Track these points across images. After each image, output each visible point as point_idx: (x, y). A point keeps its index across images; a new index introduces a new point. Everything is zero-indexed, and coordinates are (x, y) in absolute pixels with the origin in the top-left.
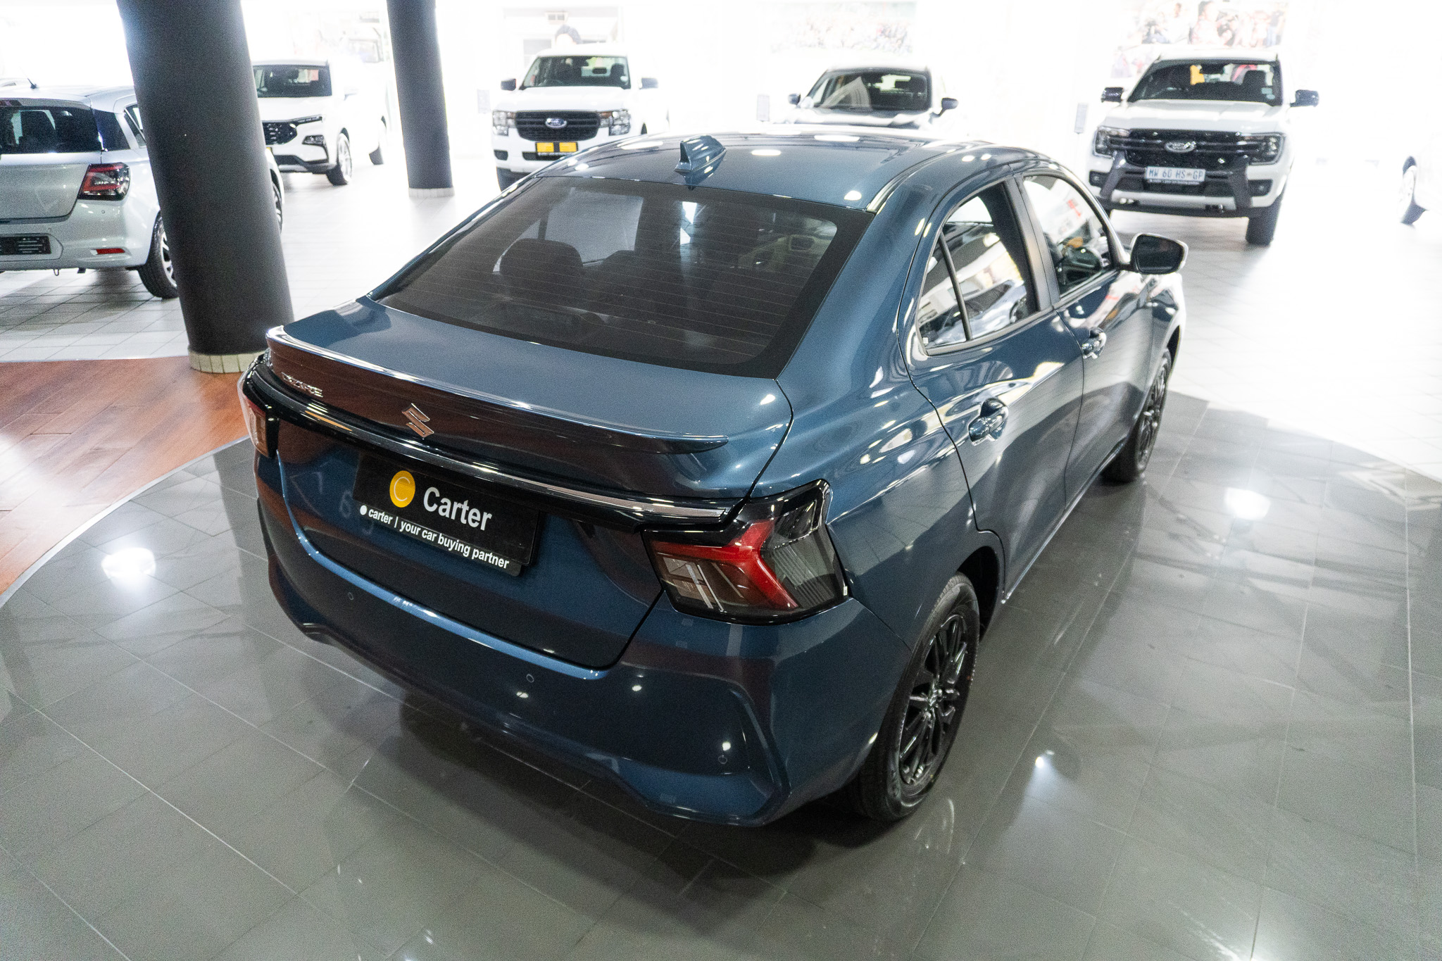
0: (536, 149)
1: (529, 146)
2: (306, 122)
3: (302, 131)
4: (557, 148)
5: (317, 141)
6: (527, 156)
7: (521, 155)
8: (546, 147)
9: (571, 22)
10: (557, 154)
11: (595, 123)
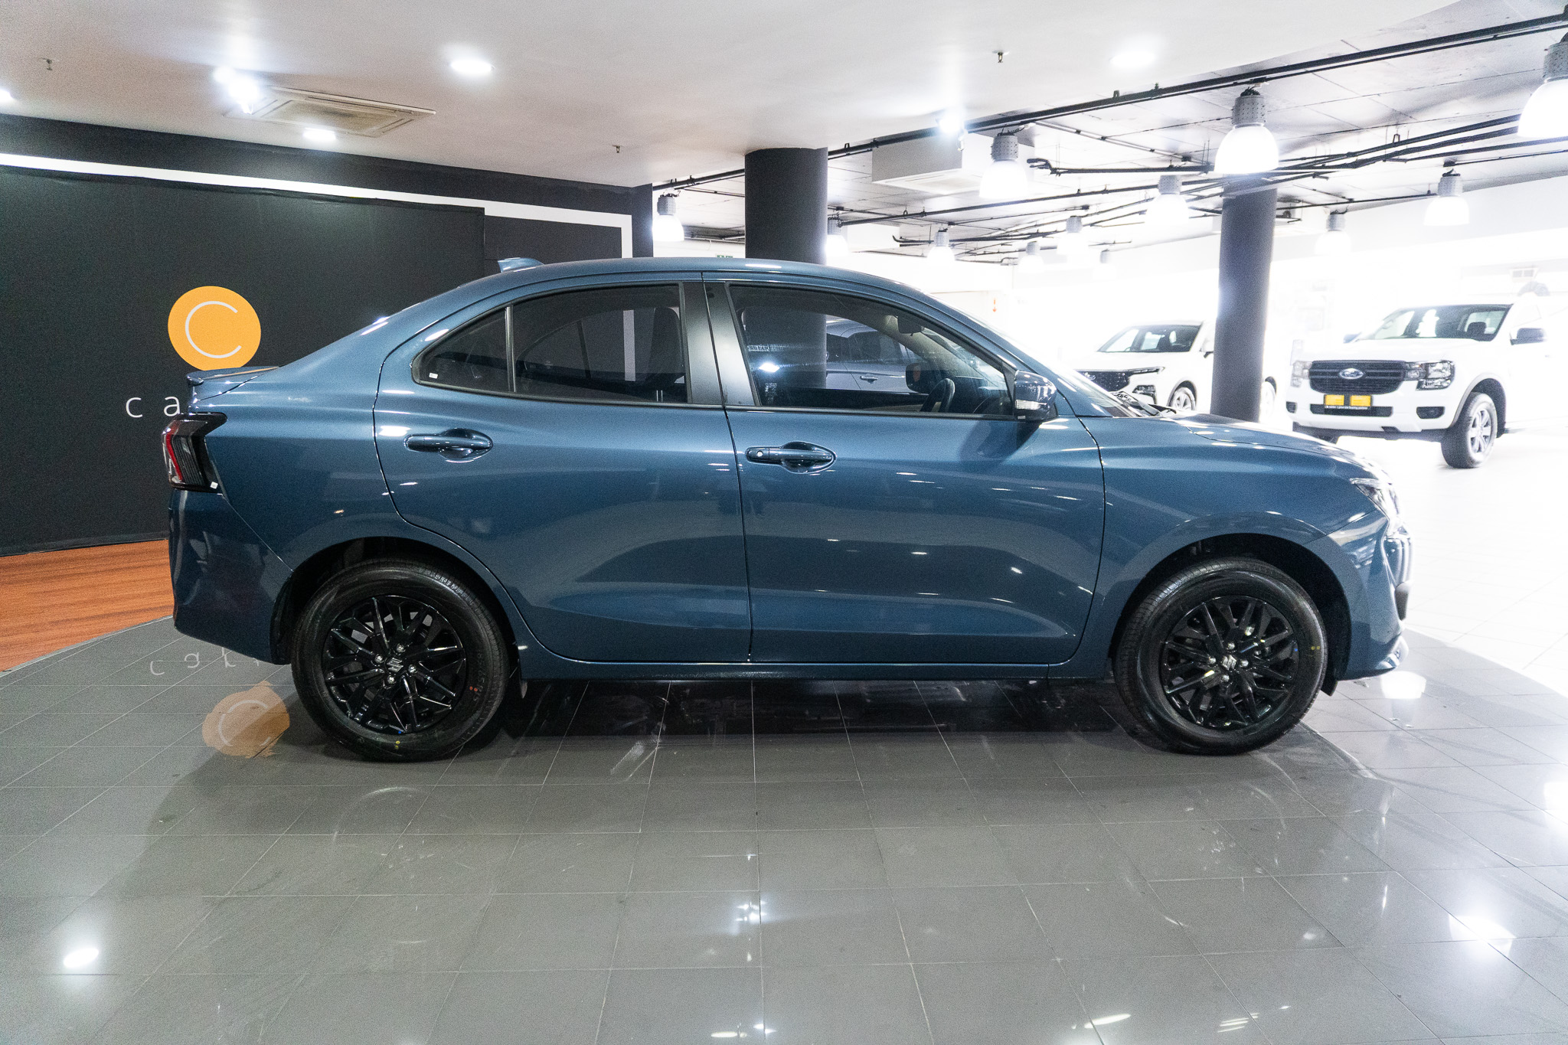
0: (1324, 401)
1: (1318, 398)
2: (1141, 373)
3: (1135, 381)
4: (1347, 402)
5: (1148, 390)
6: (1315, 409)
7: (1309, 407)
8: (1336, 400)
9: (1540, 278)
10: (1347, 408)
11: (1398, 375)
